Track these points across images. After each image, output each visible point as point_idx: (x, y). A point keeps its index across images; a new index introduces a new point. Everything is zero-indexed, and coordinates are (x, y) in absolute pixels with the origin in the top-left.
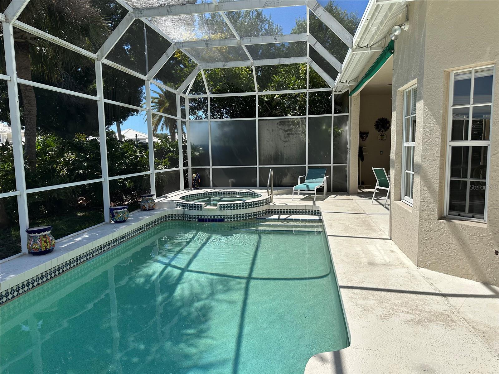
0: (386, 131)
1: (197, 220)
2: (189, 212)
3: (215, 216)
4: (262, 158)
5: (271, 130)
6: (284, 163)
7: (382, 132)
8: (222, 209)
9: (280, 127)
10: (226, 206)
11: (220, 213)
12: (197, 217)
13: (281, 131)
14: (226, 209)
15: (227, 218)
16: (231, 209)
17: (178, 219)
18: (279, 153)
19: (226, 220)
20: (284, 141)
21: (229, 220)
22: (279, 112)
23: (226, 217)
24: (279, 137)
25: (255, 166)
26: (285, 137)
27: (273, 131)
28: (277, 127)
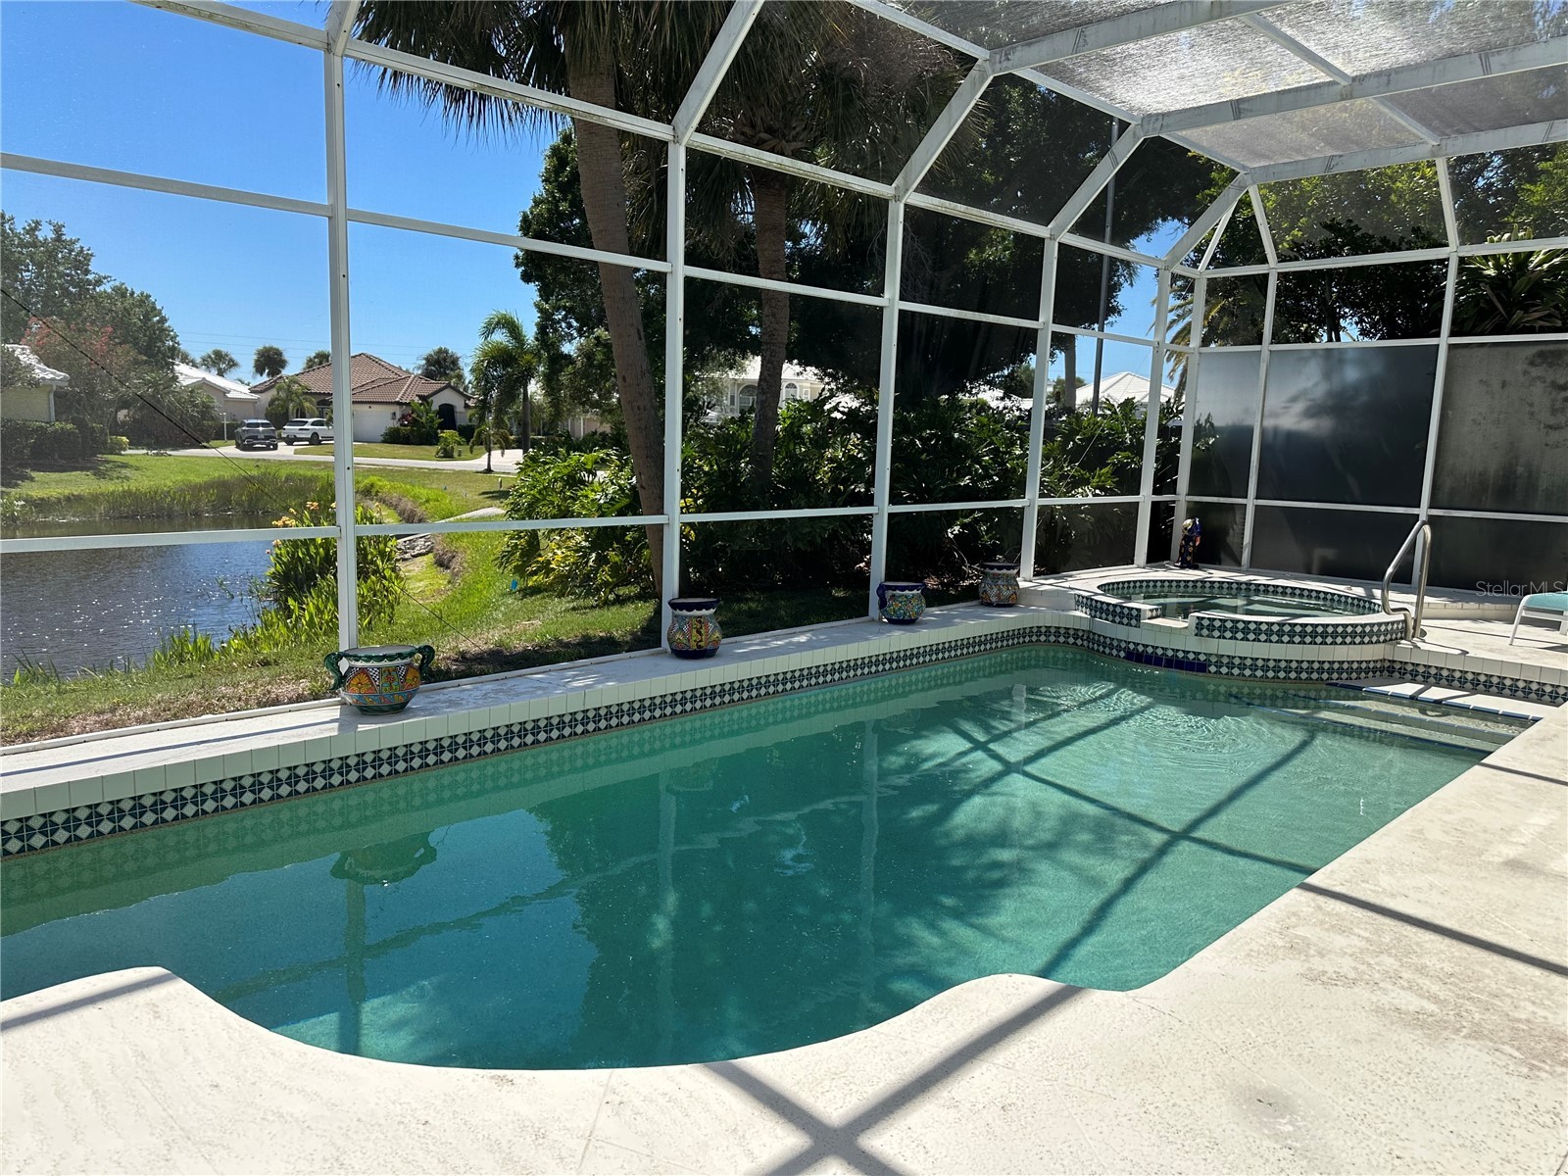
1: (1122, 654)
2: (1106, 627)
3: (1178, 650)
4: (1448, 483)
5: (1496, 384)
6: (1537, 507)
8: (1205, 632)
9: (1535, 372)
10: (1217, 624)
11: (1194, 645)
12: (1123, 645)
13: (1538, 389)
14: (1216, 633)
15: (1219, 664)
16: (1233, 638)
17: (1075, 644)
18: (1520, 470)
19: (1213, 669)
20: (1550, 427)
21: (1224, 670)
22: (1540, 319)
23: (1214, 659)
24: (1528, 409)
25: (1415, 511)
26: (1554, 411)
27: (1503, 387)
28: (1525, 373)
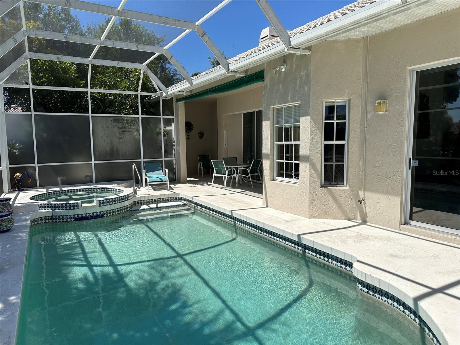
0: (191, 132)
1: (73, 220)
2: (59, 212)
3: (94, 213)
4: (97, 154)
5: (105, 127)
6: (120, 159)
7: (188, 132)
8: (102, 205)
9: (114, 124)
10: (105, 201)
11: (99, 210)
12: (72, 216)
13: (115, 129)
14: (105, 204)
15: (107, 214)
16: (110, 204)
17: (46, 222)
18: (115, 149)
19: (105, 215)
20: (120, 138)
21: (109, 215)
22: (113, 110)
23: (105, 212)
24: (114, 133)
25: (91, 162)
26: (120, 134)
27: (107, 127)
28: (112, 124)
